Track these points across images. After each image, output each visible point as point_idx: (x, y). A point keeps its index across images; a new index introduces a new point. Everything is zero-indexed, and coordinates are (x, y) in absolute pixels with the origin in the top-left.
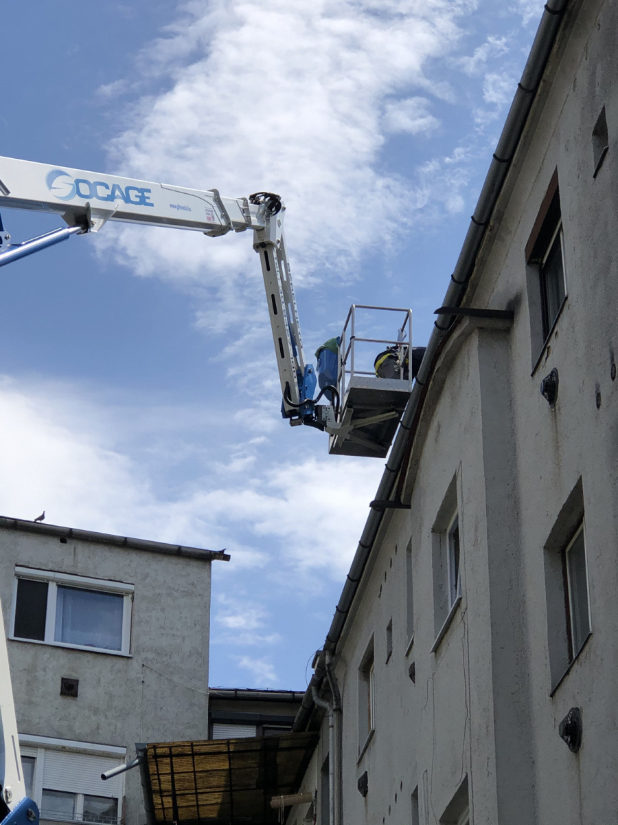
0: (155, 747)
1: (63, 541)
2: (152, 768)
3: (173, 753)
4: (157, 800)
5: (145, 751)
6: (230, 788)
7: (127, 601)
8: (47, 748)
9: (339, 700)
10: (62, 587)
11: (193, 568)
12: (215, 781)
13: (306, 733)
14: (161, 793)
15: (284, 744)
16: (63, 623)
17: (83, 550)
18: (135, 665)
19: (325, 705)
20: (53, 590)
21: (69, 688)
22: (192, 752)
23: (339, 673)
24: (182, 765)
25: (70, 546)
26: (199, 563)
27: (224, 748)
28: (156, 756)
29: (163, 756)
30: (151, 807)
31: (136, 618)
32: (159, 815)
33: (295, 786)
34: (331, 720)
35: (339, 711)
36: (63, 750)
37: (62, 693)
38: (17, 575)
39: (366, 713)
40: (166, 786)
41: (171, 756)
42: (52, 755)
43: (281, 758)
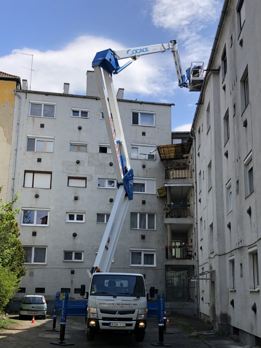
0: (160, 146)
1: (141, 104)
2: (160, 150)
3: (164, 147)
4: (161, 155)
5: (158, 147)
6: (176, 152)
7: (154, 115)
8: (140, 146)
9: (195, 137)
10: (141, 113)
11: (168, 107)
12: (172, 152)
13: (190, 142)
14: (162, 154)
15: (185, 145)
16: (142, 121)
17: (145, 105)
18: (156, 128)
19: (193, 137)
20: (139, 114)
21: (144, 134)
22: (167, 147)
23: (195, 131)
24: (166, 149)
25: (142, 105)
26: (169, 107)
27: (174, 146)
28: (160, 148)
29: (162, 148)
30: (161, 157)
31: (156, 119)
32: (162, 158)
33: (188, 152)
34: (194, 140)
35: (195, 139)
36: (143, 146)
37: (142, 135)
38: (132, 112)
39: (200, 140)
40: (163, 153)
41: (163, 148)
42: (141, 147)
43: (185, 147)
